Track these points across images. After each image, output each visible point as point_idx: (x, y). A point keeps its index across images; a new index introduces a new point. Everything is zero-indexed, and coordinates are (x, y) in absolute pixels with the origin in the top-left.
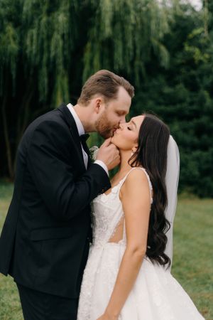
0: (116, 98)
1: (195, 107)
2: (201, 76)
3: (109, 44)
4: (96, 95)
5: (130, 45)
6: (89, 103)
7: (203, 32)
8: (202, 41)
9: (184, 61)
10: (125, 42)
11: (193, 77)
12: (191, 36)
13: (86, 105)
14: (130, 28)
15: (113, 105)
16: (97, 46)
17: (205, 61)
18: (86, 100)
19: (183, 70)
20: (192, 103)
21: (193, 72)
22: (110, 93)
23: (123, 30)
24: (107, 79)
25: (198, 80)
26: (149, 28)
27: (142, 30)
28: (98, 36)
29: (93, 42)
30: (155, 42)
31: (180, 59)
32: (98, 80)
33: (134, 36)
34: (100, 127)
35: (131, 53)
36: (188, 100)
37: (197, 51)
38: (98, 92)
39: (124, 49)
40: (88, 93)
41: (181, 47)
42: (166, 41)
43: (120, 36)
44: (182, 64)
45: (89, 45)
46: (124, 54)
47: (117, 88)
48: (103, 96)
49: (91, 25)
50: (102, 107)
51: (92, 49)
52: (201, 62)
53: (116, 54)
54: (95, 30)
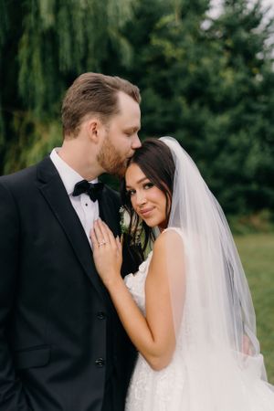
0: (118, 112)
1: (169, 118)
2: (175, 78)
3: (51, 37)
4: (87, 116)
5: (80, 37)
6: (79, 130)
7: (174, 20)
8: (174, 32)
9: (150, 59)
10: (73, 34)
11: (164, 80)
12: (158, 25)
13: (76, 136)
14: (80, 15)
15: (116, 124)
16: (36, 40)
17: (179, 59)
18: (74, 126)
19: (151, 70)
20: (165, 114)
21: (164, 73)
22: (106, 106)
23: (70, 17)
24: (97, 86)
25: (171, 83)
26: (105, 14)
27: (96, 17)
28: (37, 26)
29: (31, 33)
30: (114, 34)
31: (146, 56)
32: (84, 92)
33: (85, 26)
34: (107, 162)
35: (82, 49)
36: (160, 109)
37: (168, 45)
38: (88, 110)
39: (73, 43)
40: (74, 115)
41: (146, 41)
42: (128, 32)
43: (66, 25)
44: (149, 63)
45: (25, 38)
46: (73, 50)
47: (115, 95)
48: (98, 115)
49: (26, 11)
50: (102, 132)
51: (30, 43)
52: (174, 60)
53: (61, 51)
54: (31, 17)
